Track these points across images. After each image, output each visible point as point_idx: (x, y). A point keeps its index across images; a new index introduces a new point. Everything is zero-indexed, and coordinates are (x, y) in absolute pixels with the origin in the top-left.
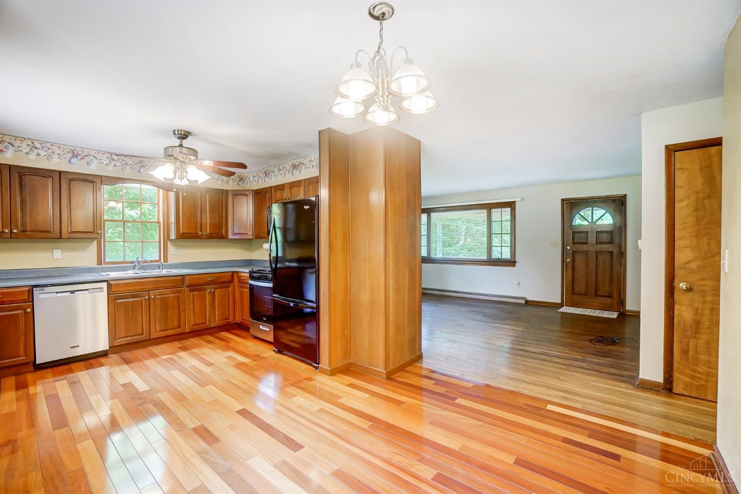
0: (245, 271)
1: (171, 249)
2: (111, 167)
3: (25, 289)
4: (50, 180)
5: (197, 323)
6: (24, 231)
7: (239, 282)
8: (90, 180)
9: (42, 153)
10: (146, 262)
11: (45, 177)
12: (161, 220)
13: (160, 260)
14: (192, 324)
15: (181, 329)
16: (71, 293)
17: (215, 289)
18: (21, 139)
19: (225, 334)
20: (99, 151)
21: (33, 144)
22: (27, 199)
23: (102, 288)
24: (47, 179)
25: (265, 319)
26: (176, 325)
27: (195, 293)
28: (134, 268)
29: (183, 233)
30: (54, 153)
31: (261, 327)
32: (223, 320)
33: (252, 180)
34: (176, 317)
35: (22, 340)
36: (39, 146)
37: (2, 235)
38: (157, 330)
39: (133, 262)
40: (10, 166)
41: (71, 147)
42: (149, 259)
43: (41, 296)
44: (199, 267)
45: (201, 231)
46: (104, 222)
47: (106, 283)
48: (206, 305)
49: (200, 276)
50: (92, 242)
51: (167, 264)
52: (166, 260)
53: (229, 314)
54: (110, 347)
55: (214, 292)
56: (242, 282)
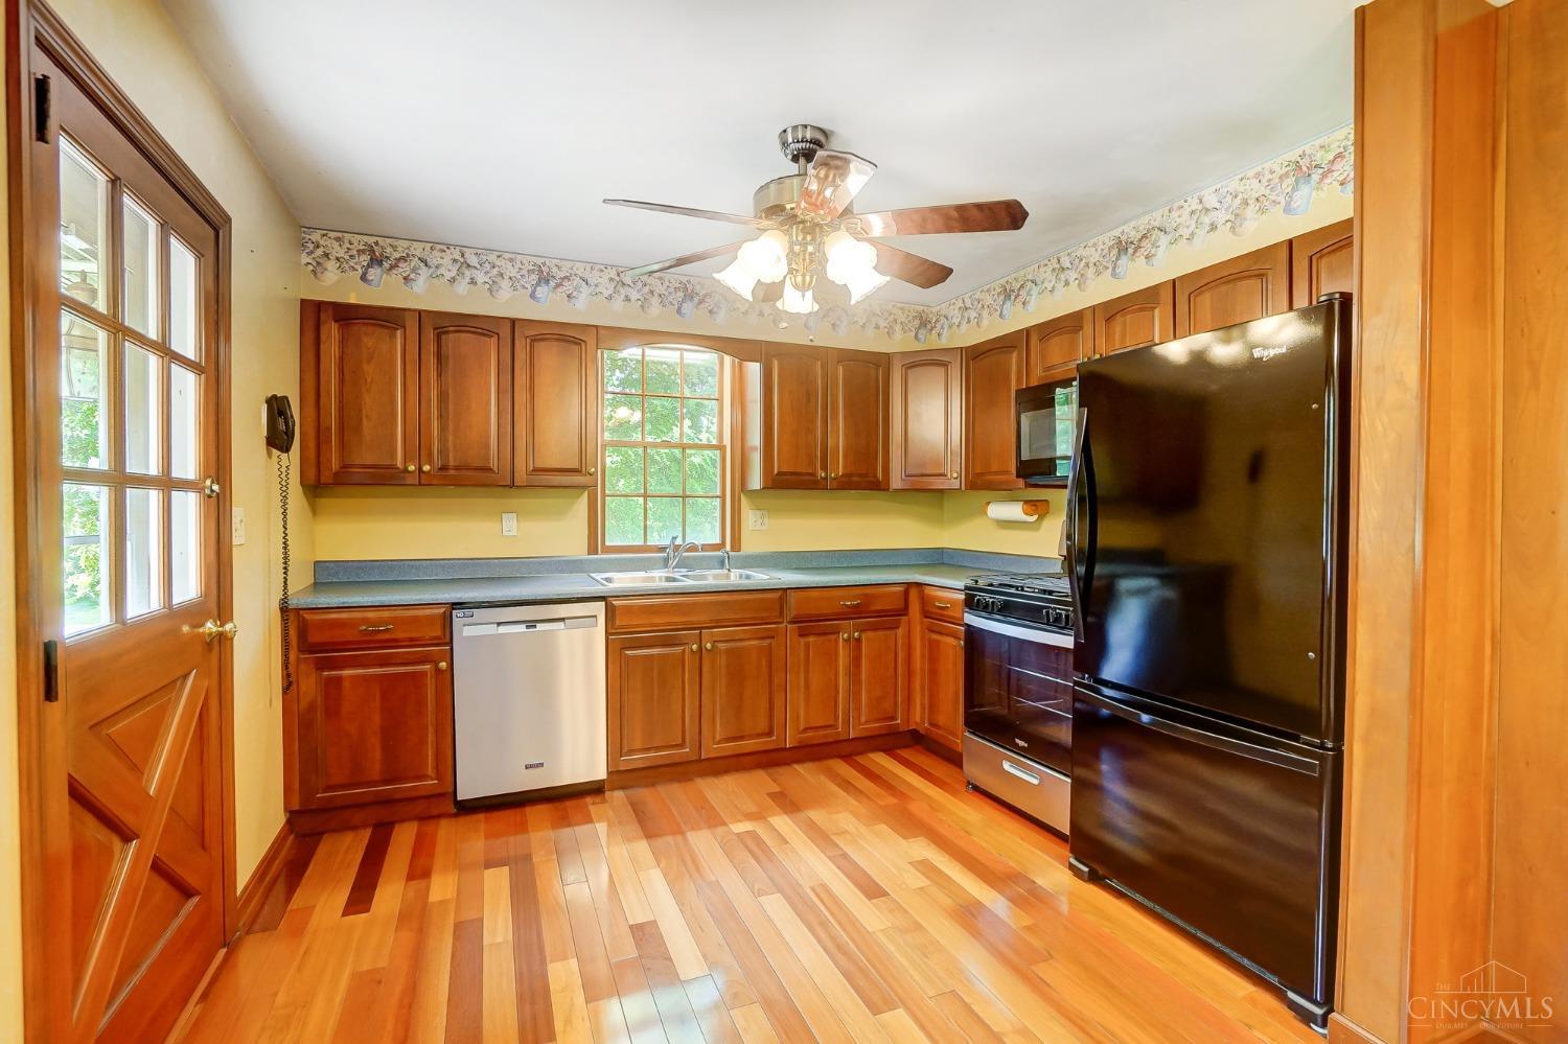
0: (950, 586)
1: (750, 518)
2: (618, 304)
3: (436, 611)
4: (494, 340)
5: (812, 725)
6: (444, 468)
7: (926, 614)
8: (573, 339)
9: (481, 278)
10: (693, 548)
11: (484, 335)
12: (727, 441)
13: (723, 544)
14: (801, 728)
15: (774, 738)
16: (527, 627)
17: (862, 631)
18: (440, 246)
19: (881, 761)
20: (593, 265)
21: (465, 257)
22: (450, 392)
23: (596, 616)
24: (487, 339)
25: (1021, 743)
26: (763, 726)
27: (811, 639)
28: (666, 562)
29: (779, 474)
30: (502, 275)
31: (1006, 766)
32: (877, 720)
33: (956, 321)
34: (764, 704)
35: (431, 737)
36: (473, 260)
37: (404, 478)
38: (718, 738)
39: (662, 549)
40: (420, 312)
41: (535, 260)
42: (699, 542)
43: (468, 631)
44: (815, 564)
45: (824, 468)
46: (604, 447)
47: (604, 603)
48: (836, 674)
49: (825, 593)
50: (579, 497)
51: (739, 556)
52: (736, 544)
53: (896, 703)
54: (609, 773)
55: (858, 640)
56: (934, 615)
